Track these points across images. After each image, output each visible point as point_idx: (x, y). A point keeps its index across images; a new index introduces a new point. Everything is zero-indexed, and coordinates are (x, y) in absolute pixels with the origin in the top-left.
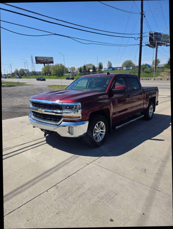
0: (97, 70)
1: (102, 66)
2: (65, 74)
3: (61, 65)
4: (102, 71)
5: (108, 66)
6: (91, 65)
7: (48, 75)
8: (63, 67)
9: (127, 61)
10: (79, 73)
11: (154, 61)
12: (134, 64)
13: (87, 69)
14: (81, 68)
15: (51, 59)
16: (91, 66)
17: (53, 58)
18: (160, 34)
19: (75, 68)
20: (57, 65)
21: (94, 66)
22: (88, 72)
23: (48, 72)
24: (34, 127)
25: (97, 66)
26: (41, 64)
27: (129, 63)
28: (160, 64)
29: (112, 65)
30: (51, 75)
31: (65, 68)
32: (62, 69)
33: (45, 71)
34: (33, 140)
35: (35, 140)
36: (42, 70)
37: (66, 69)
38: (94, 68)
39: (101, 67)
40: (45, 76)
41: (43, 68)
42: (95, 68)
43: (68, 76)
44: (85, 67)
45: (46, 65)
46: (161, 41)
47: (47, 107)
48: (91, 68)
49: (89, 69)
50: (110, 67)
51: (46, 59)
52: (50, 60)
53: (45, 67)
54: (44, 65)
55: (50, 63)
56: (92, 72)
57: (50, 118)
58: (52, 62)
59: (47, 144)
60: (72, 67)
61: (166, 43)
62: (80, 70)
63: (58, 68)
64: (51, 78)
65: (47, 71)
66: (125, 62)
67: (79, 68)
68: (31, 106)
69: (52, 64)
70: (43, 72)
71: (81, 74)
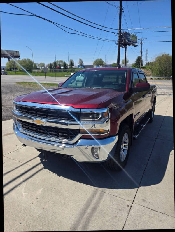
0: (68, 67)
1: (73, 62)
2: (34, 71)
3: (29, 60)
4: (74, 68)
5: (79, 63)
6: (62, 61)
7: (13, 71)
8: (31, 63)
9: (98, 60)
10: (49, 69)
11: (123, 60)
12: (104, 63)
13: (58, 66)
14: (51, 64)
15: (17, 53)
16: (62, 63)
17: (19, 52)
18: (129, 34)
19: (44, 65)
20: (24, 60)
21: (65, 63)
22: (59, 69)
23: (14, 67)
24: (24, 145)
25: (68, 63)
26: (5, 58)
27: (100, 61)
28: (128, 63)
29: (83, 63)
30: (17, 71)
31: (34, 63)
32: (30, 65)
33: (10, 66)
34: (21, 164)
35: (24, 162)
36: (6, 64)
37: (35, 65)
38: (65, 65)
39: (72, 64)
40: (10, 71)
41: (7, 63)
42: (67, 65)
43: (38, 72)
44: (55, 63)
45: (10, 59)
46: (130, 41)
47: (50, 116)
48: (62, 64)
49: (60, 66)
50: (81, 65)
51: (11, 53)
52: (15, 55)
53: (9, 62)
54: (9, 60)
55: (16, 58)
56: (63, 69)
57: (56, 133)
58: (18, 57)
59: (46, 170)
60: (41, 63)
61: (134, 43)
62: (50, 66)
63: (25, 64)
64: (18, 74)
65: (12, 67)
66: (96, 60)
67: (48, 65)
68: (17, 112)
69: (17, 59)
70: (7, 67)
71: (52, 71)
